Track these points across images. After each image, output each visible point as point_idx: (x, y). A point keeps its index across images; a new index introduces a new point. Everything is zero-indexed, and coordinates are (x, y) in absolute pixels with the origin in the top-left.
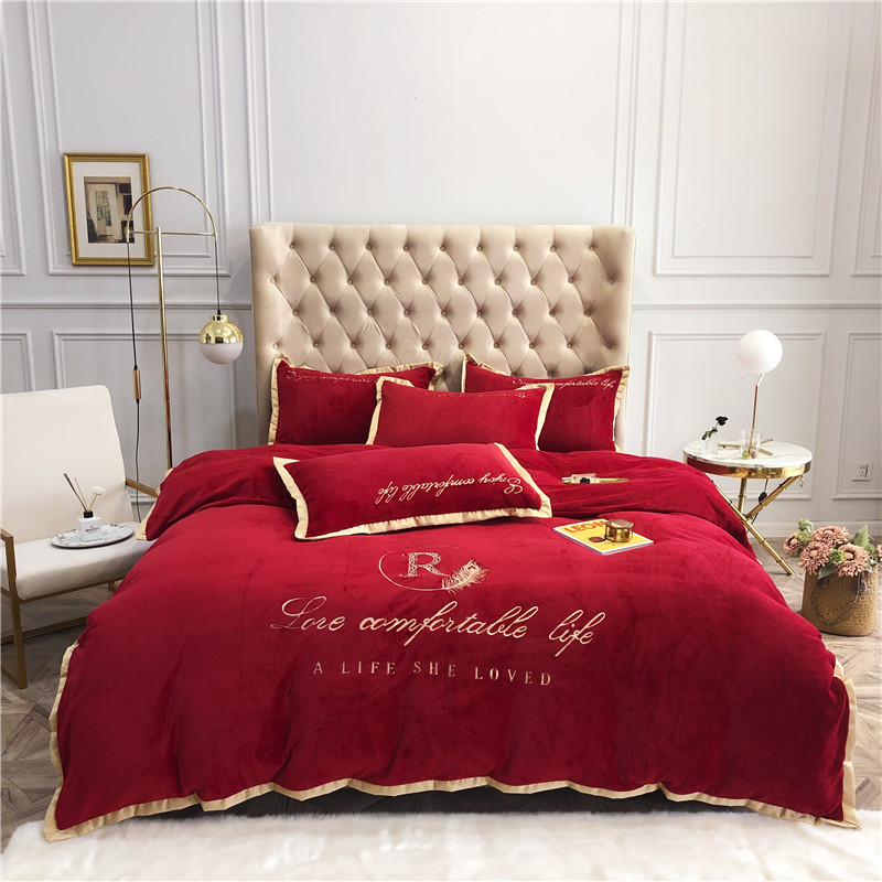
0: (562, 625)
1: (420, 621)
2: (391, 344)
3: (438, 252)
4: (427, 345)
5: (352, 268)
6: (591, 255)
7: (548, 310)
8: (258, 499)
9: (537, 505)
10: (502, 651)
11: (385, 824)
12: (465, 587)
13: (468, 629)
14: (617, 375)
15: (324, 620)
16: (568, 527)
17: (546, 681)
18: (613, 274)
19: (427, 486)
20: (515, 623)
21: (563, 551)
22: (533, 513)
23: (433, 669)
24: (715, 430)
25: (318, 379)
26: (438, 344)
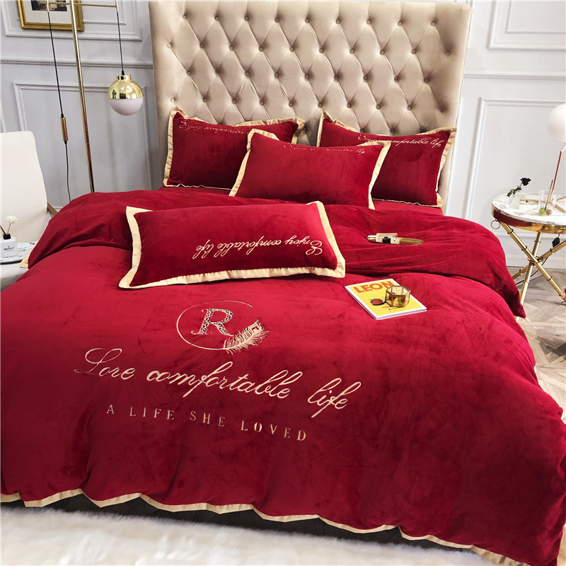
0: (321, 390)
1: (198, 377)
2: (264, 101)
3: (303, 24)
4: (293, 103)
5: (233, 36)
6: (432, 29)
7: (393, 77)
8: (111, 242)
9: (333, 266)
10: (266, 409)
11: (167, 529)
12: (243, 349)
13: (238, 387)
14: (445, 136)
15: (117, 370)
16: (358, 286)
17: (301, 437)
18: (449, 47)
19: (239, 246)
20: (280, 385)
21: (341, 316)
22: (329, 273)
23: (206, 419)
24: (519, 189)
25: (203, 129)
26: (300, 102)
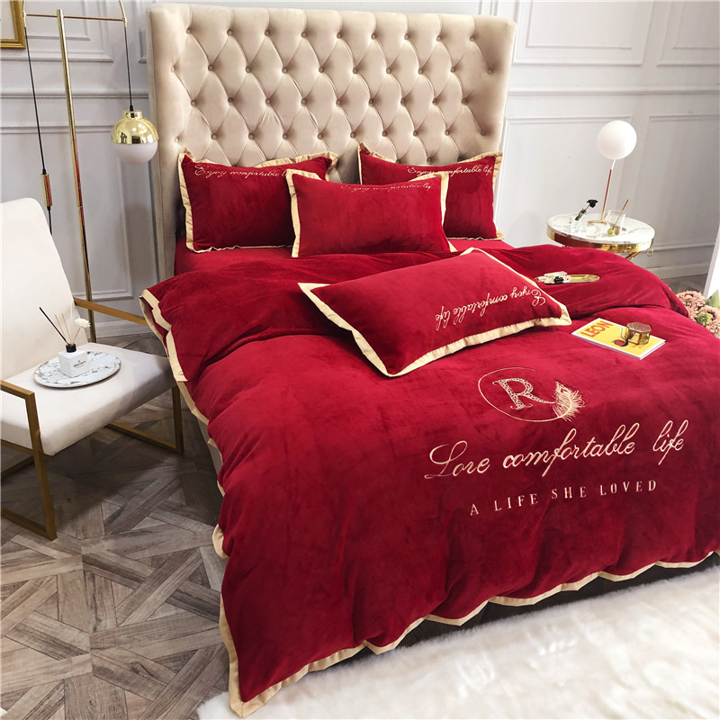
0: (660, 437)
1: (551, 452)
2: (288, 135)
4: (323, 134)
5: (252, 56)
6: (472, 45)
7: (432, 99)
9: (558, 315)
10: (619, 468)
12: (575, 413)
13: (591, 453)
14: (491, 161)
15: (470, 465)
16: (583, 329)
17: (652, 487)
19: (471, 307)
20: (622, 443)
22: (556, 322)
23: (568, 493)
24: (583, 212)
